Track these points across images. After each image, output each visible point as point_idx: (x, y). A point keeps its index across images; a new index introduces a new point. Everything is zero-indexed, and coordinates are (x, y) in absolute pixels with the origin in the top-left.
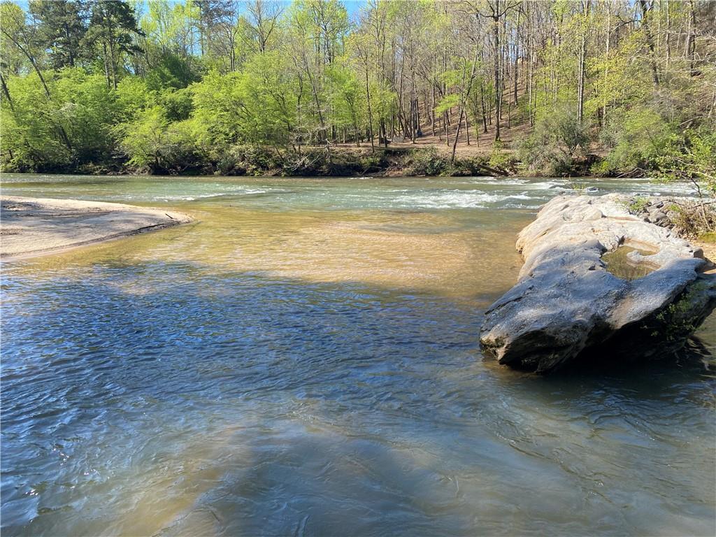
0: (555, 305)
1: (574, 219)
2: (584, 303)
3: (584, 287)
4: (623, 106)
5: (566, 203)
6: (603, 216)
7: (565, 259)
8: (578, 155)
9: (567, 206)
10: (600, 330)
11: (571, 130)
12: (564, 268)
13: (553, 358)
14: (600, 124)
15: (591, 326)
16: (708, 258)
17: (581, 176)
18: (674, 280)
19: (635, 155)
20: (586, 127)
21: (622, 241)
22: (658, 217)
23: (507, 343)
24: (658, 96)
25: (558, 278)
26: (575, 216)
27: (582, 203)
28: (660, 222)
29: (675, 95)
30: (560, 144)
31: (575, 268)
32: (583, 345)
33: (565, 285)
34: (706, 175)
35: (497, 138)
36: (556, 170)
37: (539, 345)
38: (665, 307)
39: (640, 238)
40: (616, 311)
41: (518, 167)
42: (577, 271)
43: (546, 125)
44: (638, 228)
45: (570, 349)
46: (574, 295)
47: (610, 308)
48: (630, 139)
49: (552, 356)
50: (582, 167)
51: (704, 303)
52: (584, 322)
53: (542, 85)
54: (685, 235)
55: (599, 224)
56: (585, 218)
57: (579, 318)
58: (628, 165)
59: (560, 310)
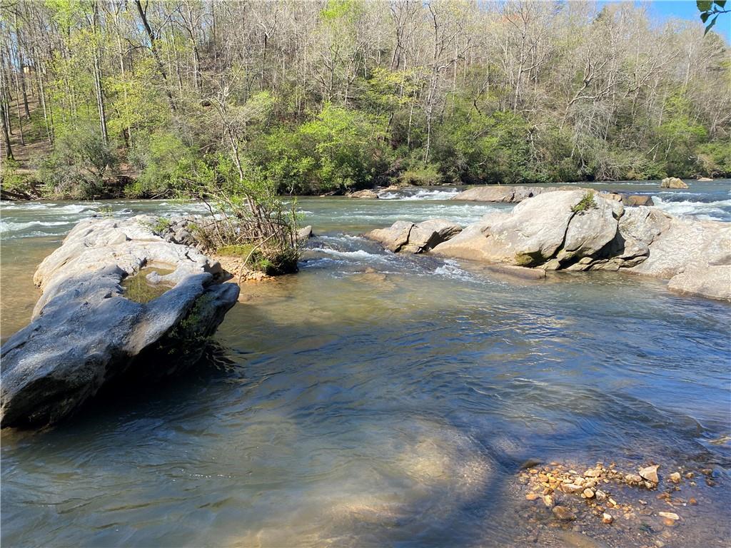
0: (64, 344)
1: (98, 244)
2: (98, 335)
3: (99, 317)
4: (146, 129)
5: (90, 228)
6: (129, 239)
7: (79, 290)
8: (108, 176)
9: (91, 231)
10: (118, 359)
11: (97, 151)
12: (77, 300)
13: (66, 404)
14: (128, 146)
15: (107, 358)
16: (226, 269)
17: (115, 198)
18: (184, 297)
19: (165, 177)
20: (113, 148)
21: (144, 263)
22: (182, 236)
23: (5, 402)
24: (177, 121)
25: (69, 313)
26: (99, 241)
27: (108, 226)
28: (185, 240)
29: (192, 122)
30: (87, 164)
31: (90, 298)
32: (102, 380)
33: (78, 318)
34: (214, 195)
35: (9, 155)
36: (87, 193)
37: (47, 394)
38: (177, 325)
39: (161, 259)
40: (132, 337)
41: (42, 190)
42: (92, 302)
43: (67, 144)
44: (159, 248)
45: (85, 389)
46: (87, 329)
47: (127, 335)
48: (158, 161)
49: (65, 402)
50: (115, 189)
51: (212, 313)
52: (98, 355)
53: (57, 100)
54: (206, 251)
55: (122, 248)
56: (110, 243)
57: (93, 352)
58: (159, 186)
59: (70, 348)
